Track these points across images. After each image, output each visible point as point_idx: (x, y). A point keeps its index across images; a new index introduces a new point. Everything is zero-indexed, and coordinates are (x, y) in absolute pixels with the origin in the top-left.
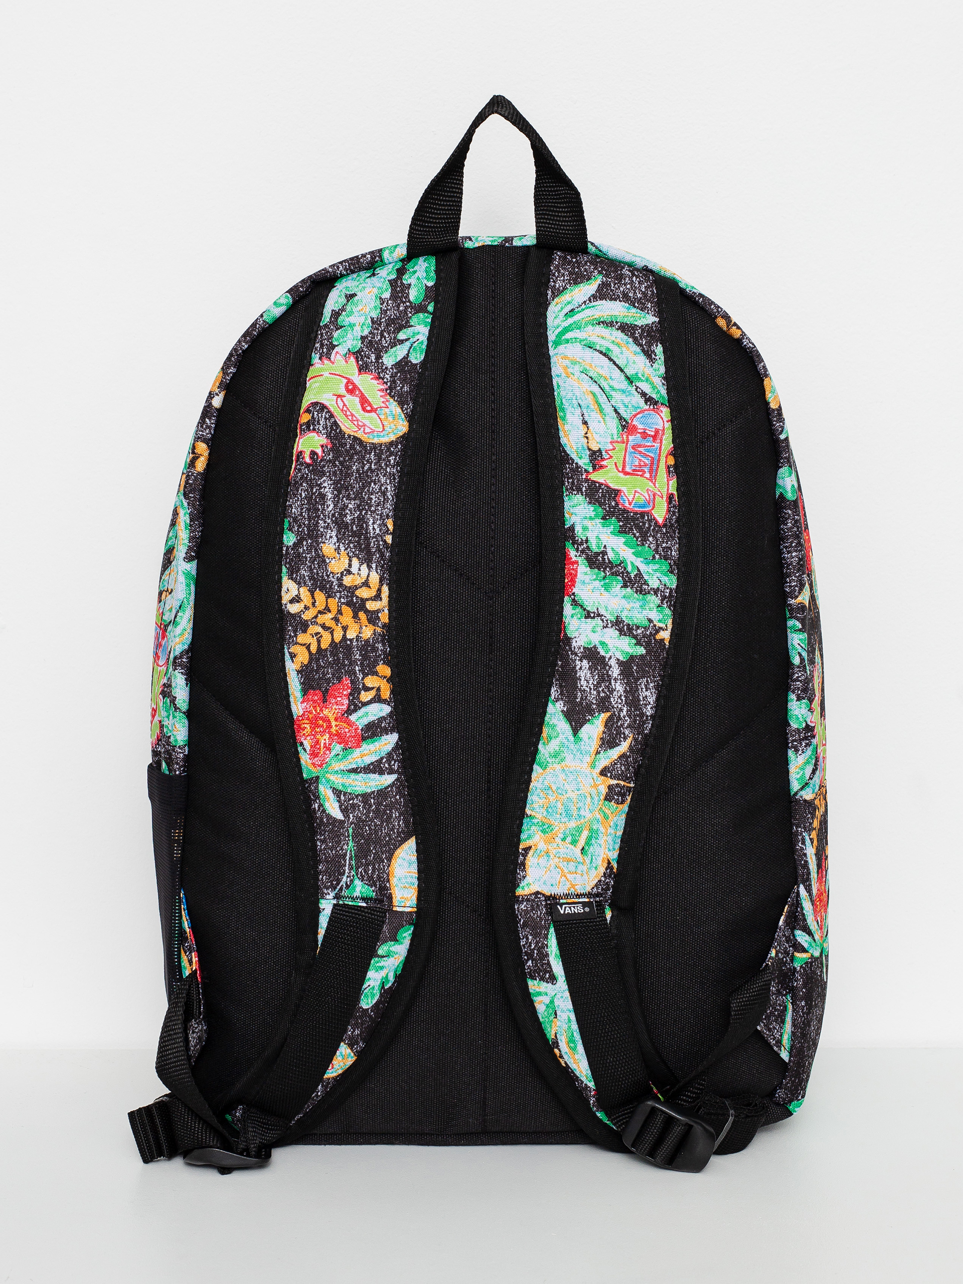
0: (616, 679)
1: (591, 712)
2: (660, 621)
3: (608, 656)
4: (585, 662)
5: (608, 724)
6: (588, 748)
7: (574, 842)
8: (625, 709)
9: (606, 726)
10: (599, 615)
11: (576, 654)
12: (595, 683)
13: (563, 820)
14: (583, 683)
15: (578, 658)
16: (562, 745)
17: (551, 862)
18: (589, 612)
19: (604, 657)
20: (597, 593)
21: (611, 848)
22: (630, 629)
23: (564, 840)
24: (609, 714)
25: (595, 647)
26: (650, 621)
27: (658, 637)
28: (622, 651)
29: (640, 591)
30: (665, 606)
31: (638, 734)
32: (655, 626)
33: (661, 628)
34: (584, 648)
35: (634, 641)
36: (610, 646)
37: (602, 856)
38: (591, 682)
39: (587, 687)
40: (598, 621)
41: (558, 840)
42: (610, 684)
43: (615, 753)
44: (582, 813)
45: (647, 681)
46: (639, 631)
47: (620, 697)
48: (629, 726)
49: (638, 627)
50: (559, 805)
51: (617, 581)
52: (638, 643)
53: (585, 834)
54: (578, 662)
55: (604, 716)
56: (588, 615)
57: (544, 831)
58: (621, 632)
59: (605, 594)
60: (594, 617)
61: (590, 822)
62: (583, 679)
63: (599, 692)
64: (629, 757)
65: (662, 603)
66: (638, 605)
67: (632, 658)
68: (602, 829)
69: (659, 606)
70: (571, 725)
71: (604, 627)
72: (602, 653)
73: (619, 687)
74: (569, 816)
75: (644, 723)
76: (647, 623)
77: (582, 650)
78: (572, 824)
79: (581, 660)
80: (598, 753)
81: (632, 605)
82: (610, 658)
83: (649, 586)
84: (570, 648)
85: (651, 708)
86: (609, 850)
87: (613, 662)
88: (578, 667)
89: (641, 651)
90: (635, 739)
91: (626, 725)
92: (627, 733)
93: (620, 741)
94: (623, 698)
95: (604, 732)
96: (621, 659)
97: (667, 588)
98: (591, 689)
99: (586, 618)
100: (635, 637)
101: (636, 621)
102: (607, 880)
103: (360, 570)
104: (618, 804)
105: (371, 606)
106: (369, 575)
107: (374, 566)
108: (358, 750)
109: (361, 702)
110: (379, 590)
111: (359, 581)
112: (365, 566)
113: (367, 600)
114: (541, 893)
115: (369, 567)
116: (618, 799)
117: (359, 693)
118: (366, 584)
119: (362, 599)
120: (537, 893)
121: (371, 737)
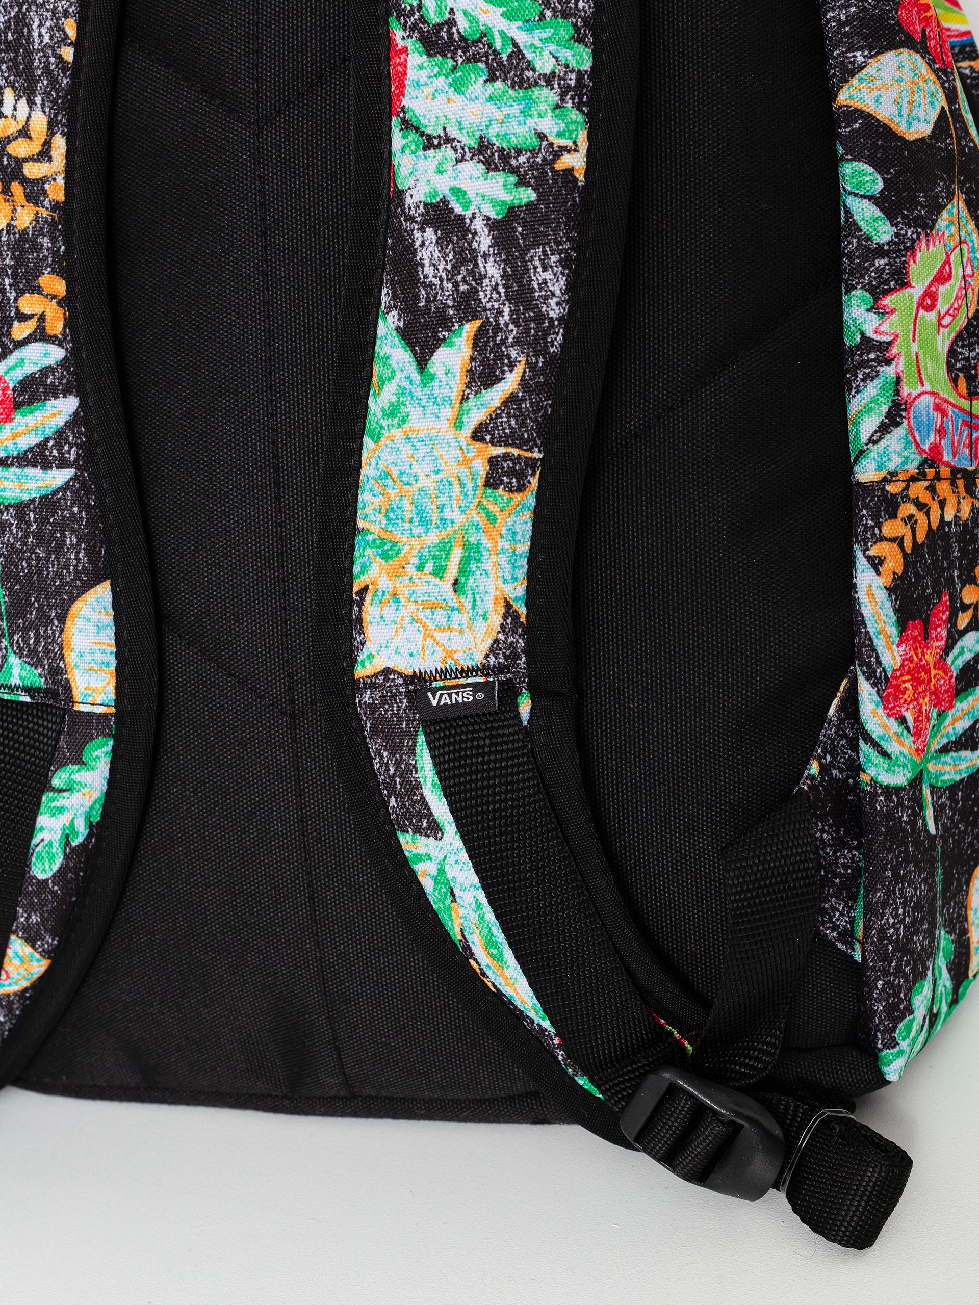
0: (485, 256)
1: (445, 322)
2: (560, 135)
3: (468, 214)
4: (429, 231)
5: (479, 341)
6: (446, 392)
7: (439, 572)
8: (507, 310)
9: (475, 346)
10: (448, 140)
11: (412, 219)
12: (449, 267)
13: (416, 531)
14: (429, 270)
15: (416, 227)
16: (402, 392)
17: (403, 612)
18: (430, 138)
19: (461, 218)
20: (442, 98)
21: (508, 576)
22: (505, 156)
23: (420, 568)
24: (477, 323)
25: (444, 201)
26: (541, 136)
27: (560, 165)
28: (494, 202)
29: (521, 83)
30: (569, 105)
31: (536, 355)
32: (551, 145)
33: (564, 149)
34: (426, 205)
35: (513, 179)
36: (471, 194)
37: (493, 593)
38: (441, 267)
39: (435, 277)
40: (447, 152)
41: (411, 570)
42: (476, 265)
43: (495, 396)
44: (447, 514)
45: (544, 252)
46: (522, 159)
47: (495, 288)
48: (517, 342)
49: (519, 152)
50: (406, 504)
51: (477, 73)
52: (522, 182)
53: (457, 554)
54: (417, 234)
55: (470, 328)
56: (429, 143)
57: (385, 556)
58: (490, 166)
59: (456, 97)
60: (438, 146)
61: (464, 530)
62: (427, 262)
63: (456, 285)
64: (523, 400)
65: (562, 100)
66: (516, 109)
67: (512, 212)
68: (486, 542)
69: (557, 107)
70: (414, 353)
71: (458, 161)
72: (458, 210)
73: (492, 270)
74: (425, 522)
75: (546, 333)
76: (535, 142)
77: (422, 209)
78: (433, 538)
79: (422, 230)
80: (464, 398)
81: (506, 110)
82: (473, 217)
83: (534, 70)
84: (403, 211)
85: (558, 304)
86: (505, 581)
87: (479, 225)
88: (418, 244)
89: (528, 195)
90: (530, 366)
91: (510, 340)
92: (513, 354)
93: (503, 372)
94: (502, 290)
95: (472, 359)
96: (493, 215)
97: (572, 71)
98: (441, 280)
99: (426, 148)
100: (514, 171)
101: (514, 141)
102: (511, 639)
103: (15, 109)
104: (511, 491)
105: (32, 171)
106: (29, 118)
107: (38, 100)
108: (8, 426)
109: (13, 341)
110: (47, 144)
111: (13, 128)
112: (23, 101)
113: (25, 160)
114: (393, 672)
115: (31, 103)
116: (510, 483)
117: (11, 326)
118: (24, 133)
119: (16, 159)
120: (387, 671)
121: (30, 402)
